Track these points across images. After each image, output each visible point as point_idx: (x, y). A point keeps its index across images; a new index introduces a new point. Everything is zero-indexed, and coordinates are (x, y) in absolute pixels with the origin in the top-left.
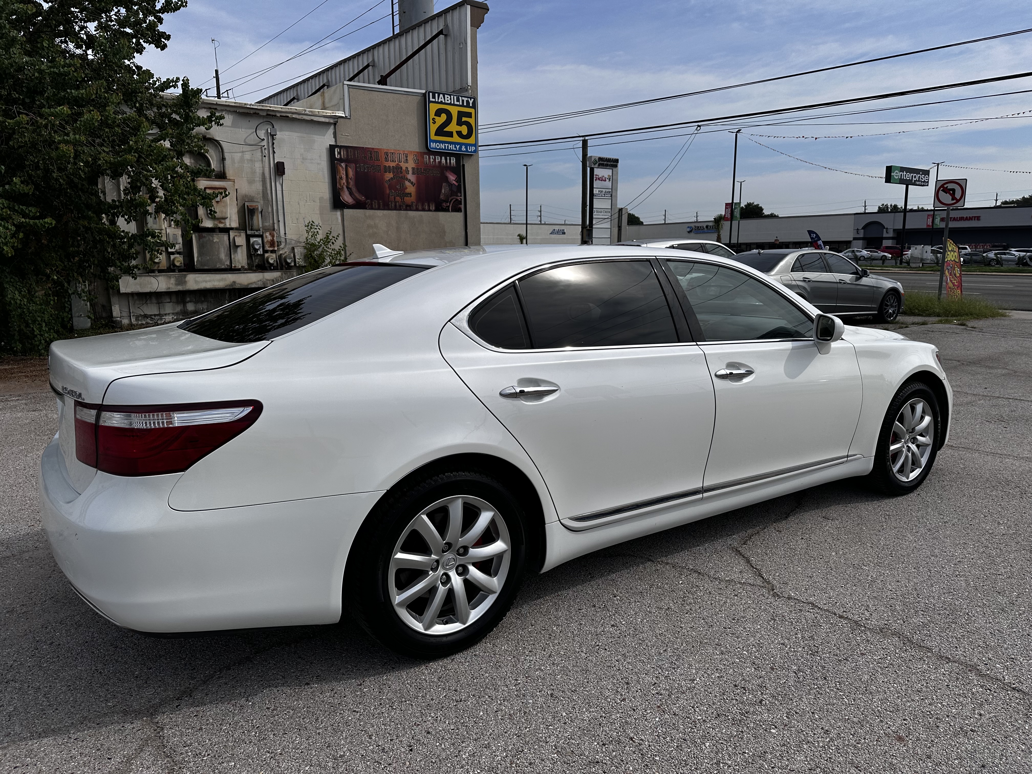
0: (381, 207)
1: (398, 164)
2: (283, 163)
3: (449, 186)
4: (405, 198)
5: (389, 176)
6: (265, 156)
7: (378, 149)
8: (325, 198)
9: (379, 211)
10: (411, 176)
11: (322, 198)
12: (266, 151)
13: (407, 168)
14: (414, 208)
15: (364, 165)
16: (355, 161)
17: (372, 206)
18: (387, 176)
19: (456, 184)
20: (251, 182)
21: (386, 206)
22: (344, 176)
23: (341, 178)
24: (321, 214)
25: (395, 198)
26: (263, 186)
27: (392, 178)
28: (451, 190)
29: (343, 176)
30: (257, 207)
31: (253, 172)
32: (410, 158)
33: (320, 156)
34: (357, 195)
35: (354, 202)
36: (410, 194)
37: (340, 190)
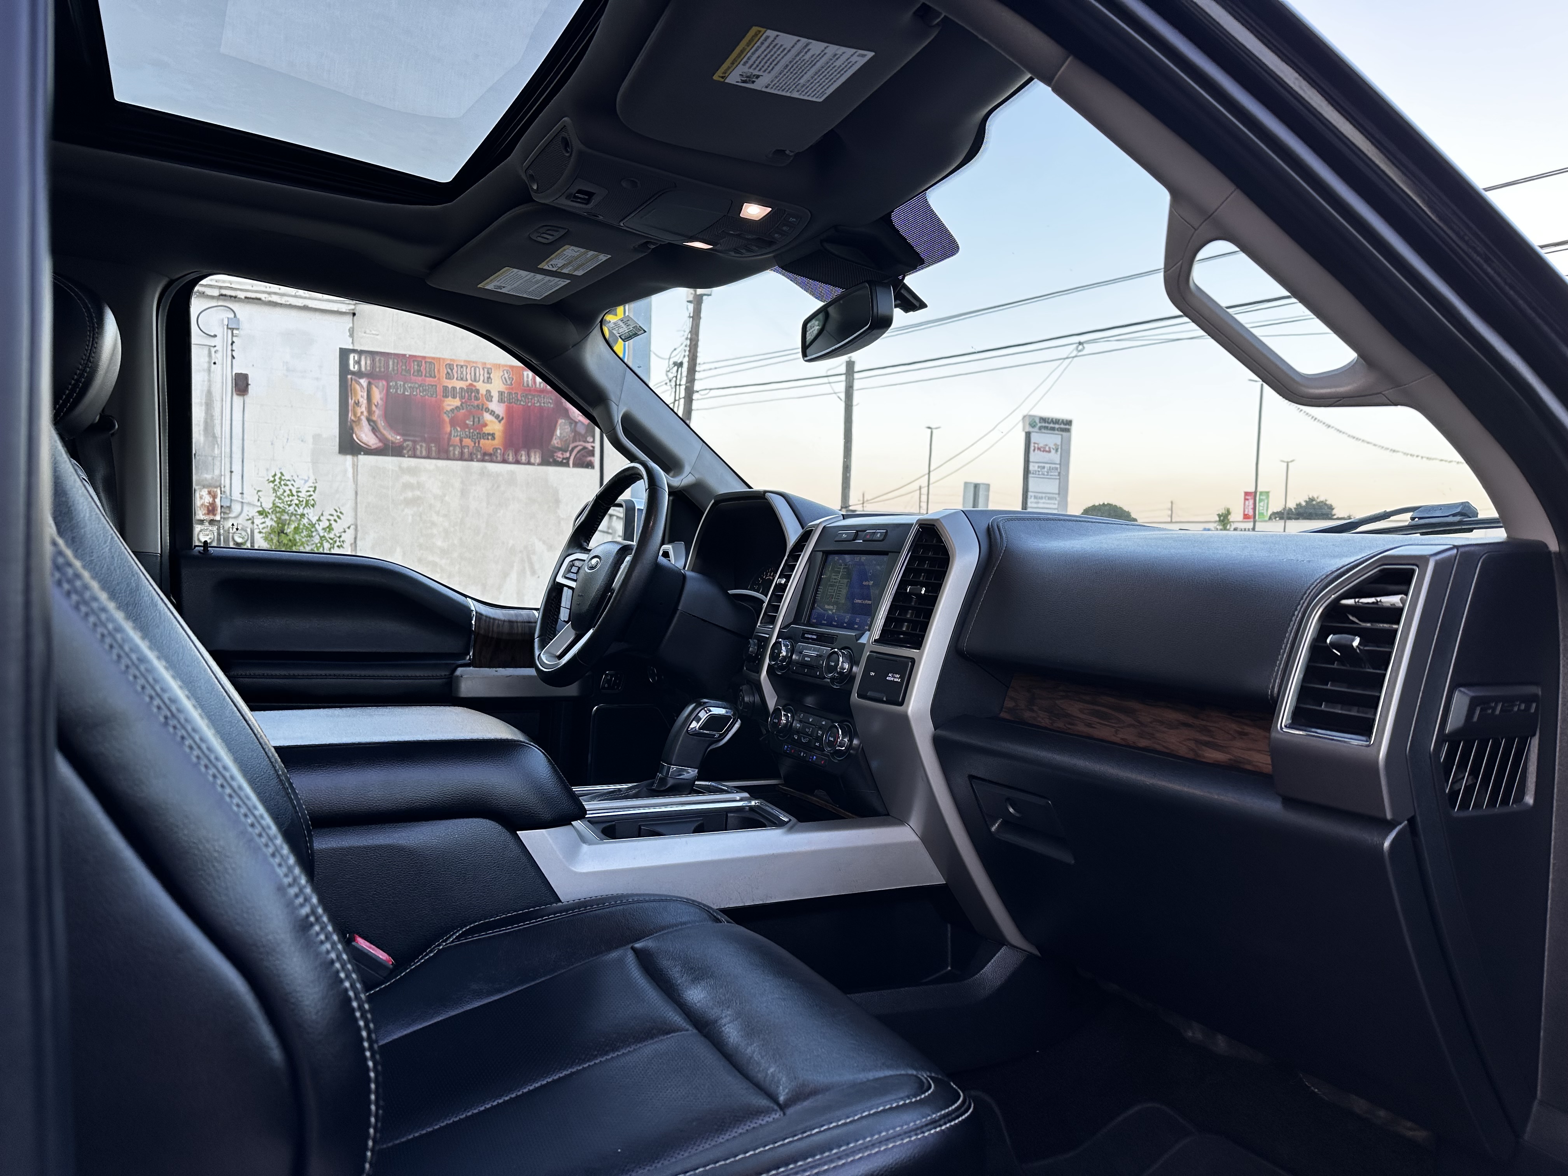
0: (434, 454)
1: (471, 385)
2: (247, 376)
3: (571, 424)
4: (482, 441)
5: (452, 403)
6: (215, 363)
7: (433, 358)
8: (326, 434)
9: (429, 461)
10: (496, 406)
11: (322, 435)
12: (218, 356)
13: (488, 391)
14: (499, 458)
15: (404, 385)
16: (388, 377)
17: (416, 453)
18: (449, 403)
19: (586, 422)
21: (444, 454)
22: (364, 402)
23: (357, 404)
24: (315, 462)
25: (461, 441)
26: (206, 413)
27: (457, 407)
28: (574, 431)
29: (361, 400)
32: (497, 376)
33: (322, 367)
34: (388, 433)
35: (380, 444)
36: (493, 435)
37: (354, 425)
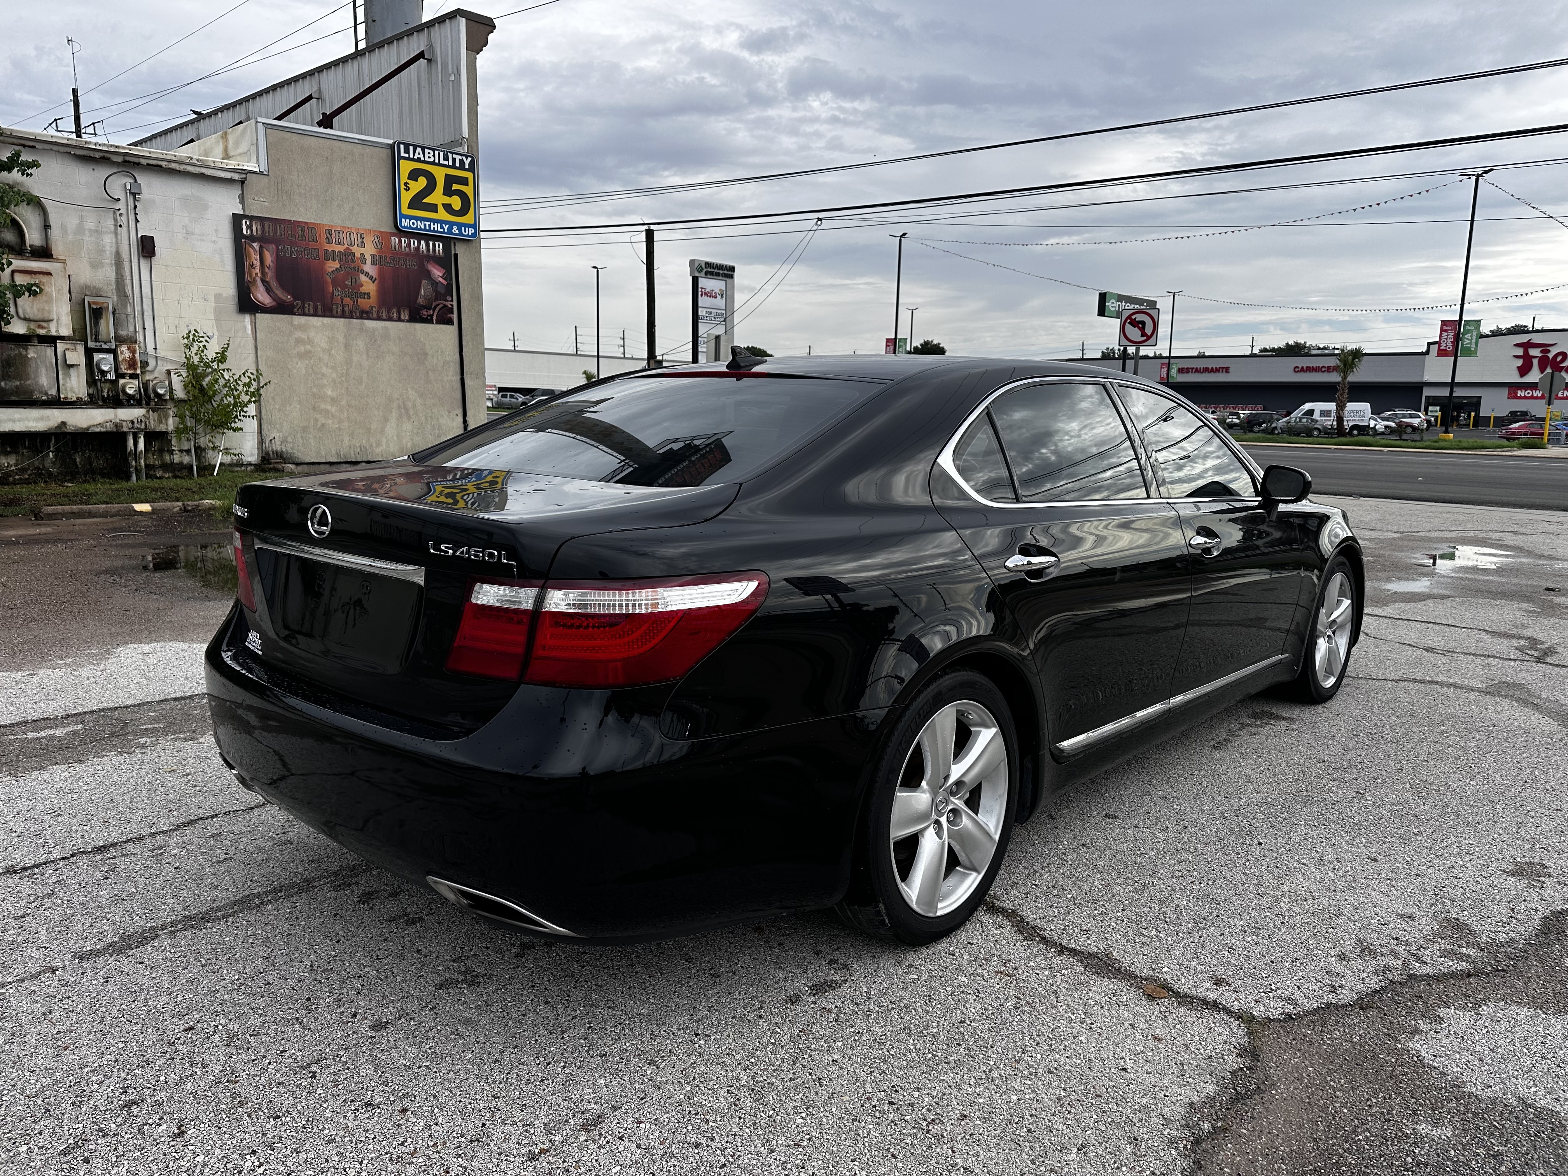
0: (320, 312)
2: (152, 238)
3: (432, 284)
4: (359, 300)
6: (120, 226)
7: (314, 224)
8: (225, 295)
9: (316, 318)
10: (368, 268)
11: (220, 294)
12: (124, 218)
13: (363, 255)
14: (375, 315)
15: (291, 248)
16: (276, 241)
17: (304, 311)
19: (445, 283)
20: (95, 265)
21: (327, 311)
22: (257, 263)
23: (252, 266)
24: (218, 320)
25: (342, 300)
26: (117, 273)
27: (337, 269)
28: (435, 291)
29: (255, 262)
30: (105, 305)
31: (101, 251)
32: (369, 241)
33: (216, 231)
34: (280, 293)
35: (274, 303)
36: (368, 294)
37: (250, 285)
